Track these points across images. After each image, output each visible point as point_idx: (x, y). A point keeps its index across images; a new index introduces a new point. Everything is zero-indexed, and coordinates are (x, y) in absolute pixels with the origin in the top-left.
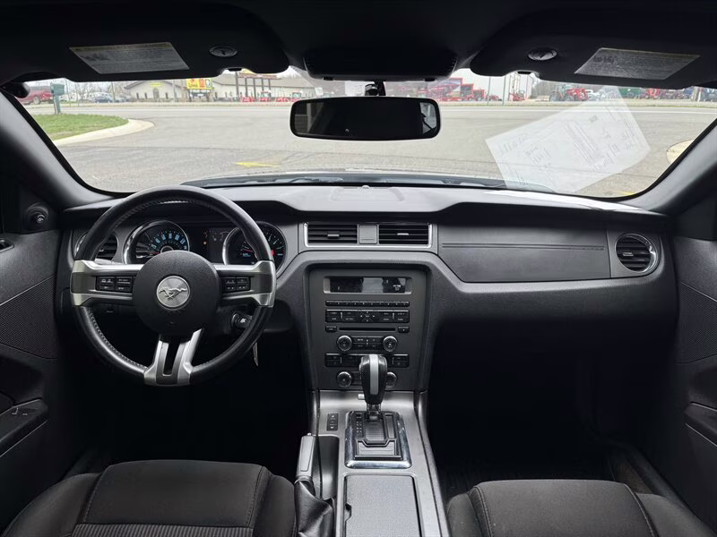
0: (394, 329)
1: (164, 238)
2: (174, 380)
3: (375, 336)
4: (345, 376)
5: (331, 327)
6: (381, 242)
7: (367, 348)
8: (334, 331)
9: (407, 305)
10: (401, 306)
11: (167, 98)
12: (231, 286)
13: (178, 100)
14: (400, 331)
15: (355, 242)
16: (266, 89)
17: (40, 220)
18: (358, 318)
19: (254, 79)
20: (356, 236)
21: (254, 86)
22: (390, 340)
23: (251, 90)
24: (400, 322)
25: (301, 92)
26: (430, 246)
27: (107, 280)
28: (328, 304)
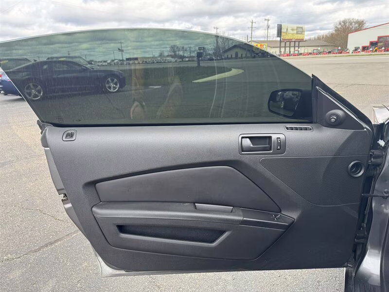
11: (242, 56)
13: (248, 58)
16: (297, 49)
19: (290, 42)
21: (290, 47)
23: (287, 49)
25: (319, 49)
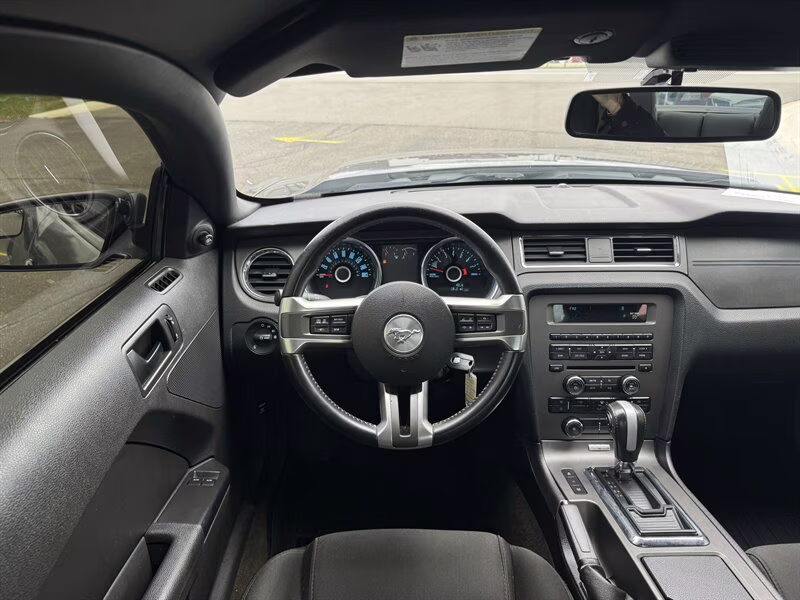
0: (633, 368)
1: (336, 256)
2: (414, 441)
3: (611, 376)
4: (574, 425)
5: (557, 366)
6: (617, 260)
7: (601, 391)
8: (561, 370)
9: (651, 338)
10: (643, 338)
12: (467, 325)
14: (642, 370)
15: (584, 260)
17: (208, 241)
18: (591, 354)
20: (584, 253)
22: (631, 381)
24: (643, 358)
26: (677, 264)
27: (322, 320)
28: (552, 338)
